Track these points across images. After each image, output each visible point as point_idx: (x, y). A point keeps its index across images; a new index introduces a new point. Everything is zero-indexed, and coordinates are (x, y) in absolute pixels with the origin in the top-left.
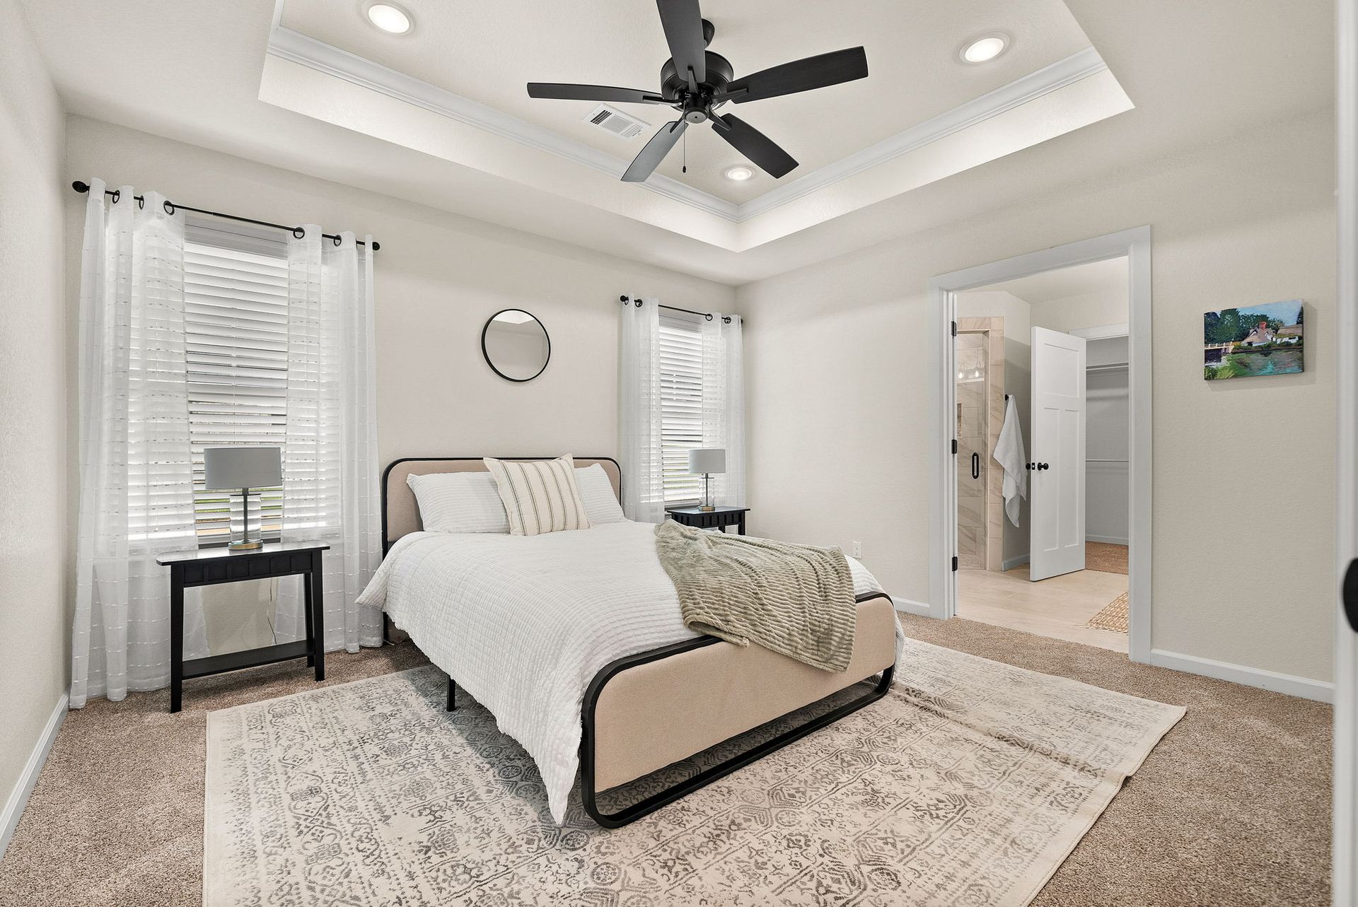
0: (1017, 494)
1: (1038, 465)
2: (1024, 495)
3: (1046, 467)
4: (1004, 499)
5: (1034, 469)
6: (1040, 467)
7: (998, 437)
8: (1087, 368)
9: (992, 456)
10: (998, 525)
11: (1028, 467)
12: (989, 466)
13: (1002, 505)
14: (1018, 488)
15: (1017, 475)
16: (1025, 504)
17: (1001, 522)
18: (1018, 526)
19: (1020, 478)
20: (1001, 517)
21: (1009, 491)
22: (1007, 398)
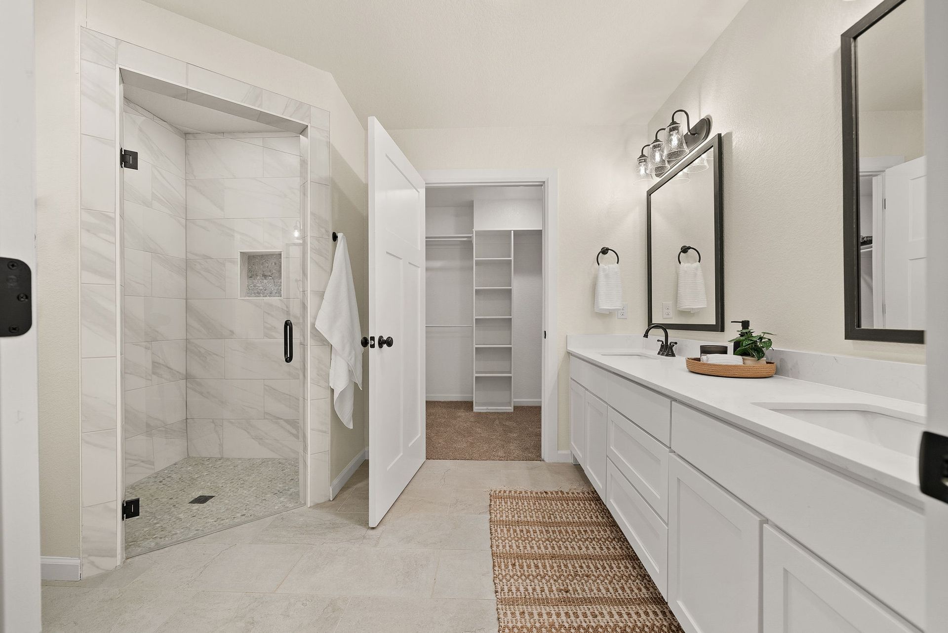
0: (350, 381)
1: (380, 340)
2: (359, 381)
3: (389, 342)
4: (332, 391)
5: (373, 346)
6: (382, 343)
7: (322, 295)
8: (426, 238)
9: (313, 325)
10: (325, 432)
11: (365, 343)
12: (310, 341)
13: (329, 400)
14: (351, 373)
15: (350, 354)
16: (361, 395)
17: (328, 427)
18: (351, 427)
19: (353, 359)
20: (328, 419)
21: (340, 381)
22: (335, 237)
